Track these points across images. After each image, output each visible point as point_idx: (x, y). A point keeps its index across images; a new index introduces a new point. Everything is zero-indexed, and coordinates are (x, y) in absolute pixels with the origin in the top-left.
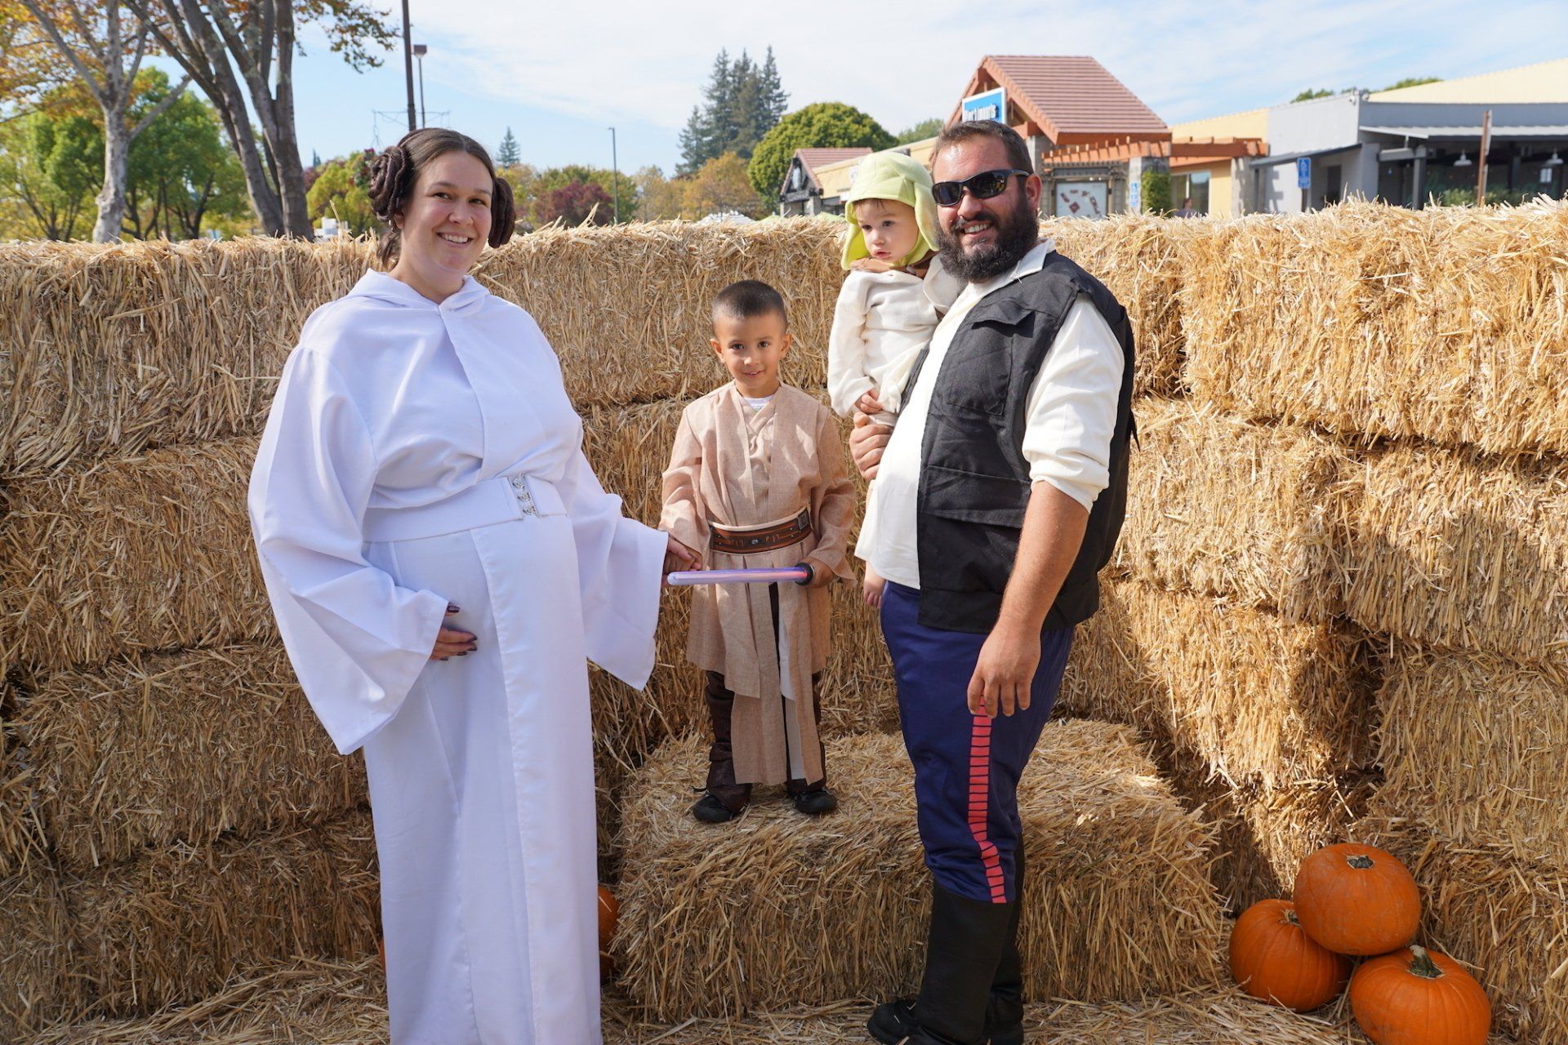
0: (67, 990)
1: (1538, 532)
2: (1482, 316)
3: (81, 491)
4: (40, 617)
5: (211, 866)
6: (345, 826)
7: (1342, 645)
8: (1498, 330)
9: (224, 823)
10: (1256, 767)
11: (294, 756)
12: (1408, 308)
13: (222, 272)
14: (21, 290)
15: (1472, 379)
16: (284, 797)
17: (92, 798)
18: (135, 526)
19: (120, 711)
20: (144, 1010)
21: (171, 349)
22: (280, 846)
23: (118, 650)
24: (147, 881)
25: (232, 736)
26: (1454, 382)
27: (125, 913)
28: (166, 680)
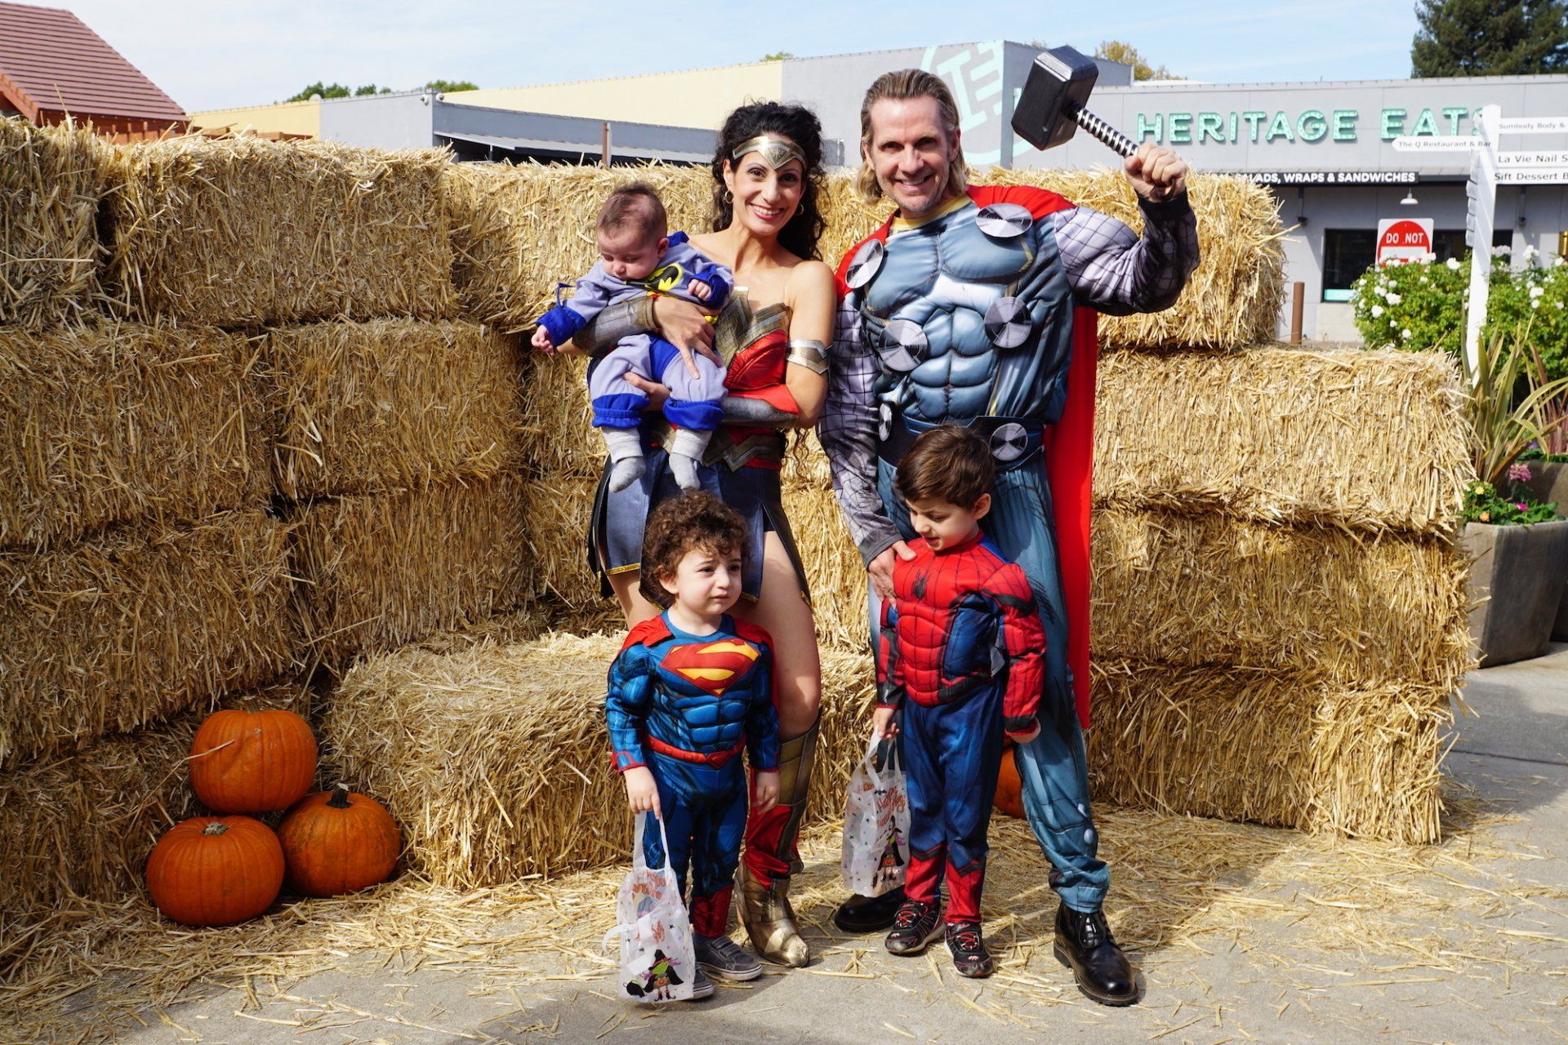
9: (4, 748)
11: (63, 674)
22: (39, 779)
25: (11, 651)
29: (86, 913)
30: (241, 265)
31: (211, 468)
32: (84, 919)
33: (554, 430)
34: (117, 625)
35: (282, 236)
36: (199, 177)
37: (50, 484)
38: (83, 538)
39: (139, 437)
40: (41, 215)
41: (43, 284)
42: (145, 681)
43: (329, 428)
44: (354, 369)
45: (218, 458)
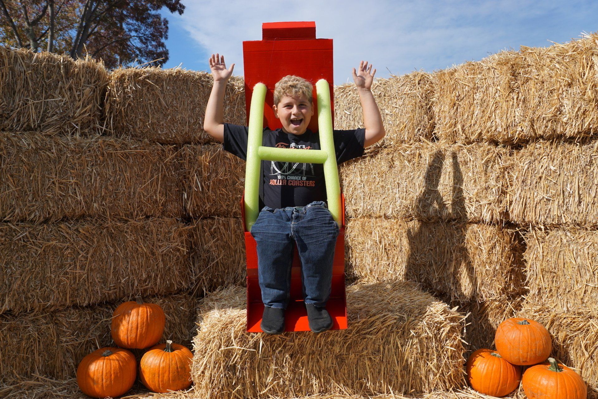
1: (592, 168)
2: (564, 80)
6: (65, 314)
7: (508, 233)
8: (570, 85)
11: (44, 277)
13: (33, 61)
15: (561, 106)
16: (37, 296)
21: (6, 90)
22: (33, 321)
26: (553, 108)
29: (41, 383)
31: (140, 198)
32: (41, 386)
34: (77, 258)
35: (194, 108)
36: (147, 80)
37: (46, 196)
38: (62, 220)
39: (98, 181)
40: (63, 90)
41: (61, 118)
42: (93, 284)
43: (209, 187)
44: (225, 163)
45: (146, 194)
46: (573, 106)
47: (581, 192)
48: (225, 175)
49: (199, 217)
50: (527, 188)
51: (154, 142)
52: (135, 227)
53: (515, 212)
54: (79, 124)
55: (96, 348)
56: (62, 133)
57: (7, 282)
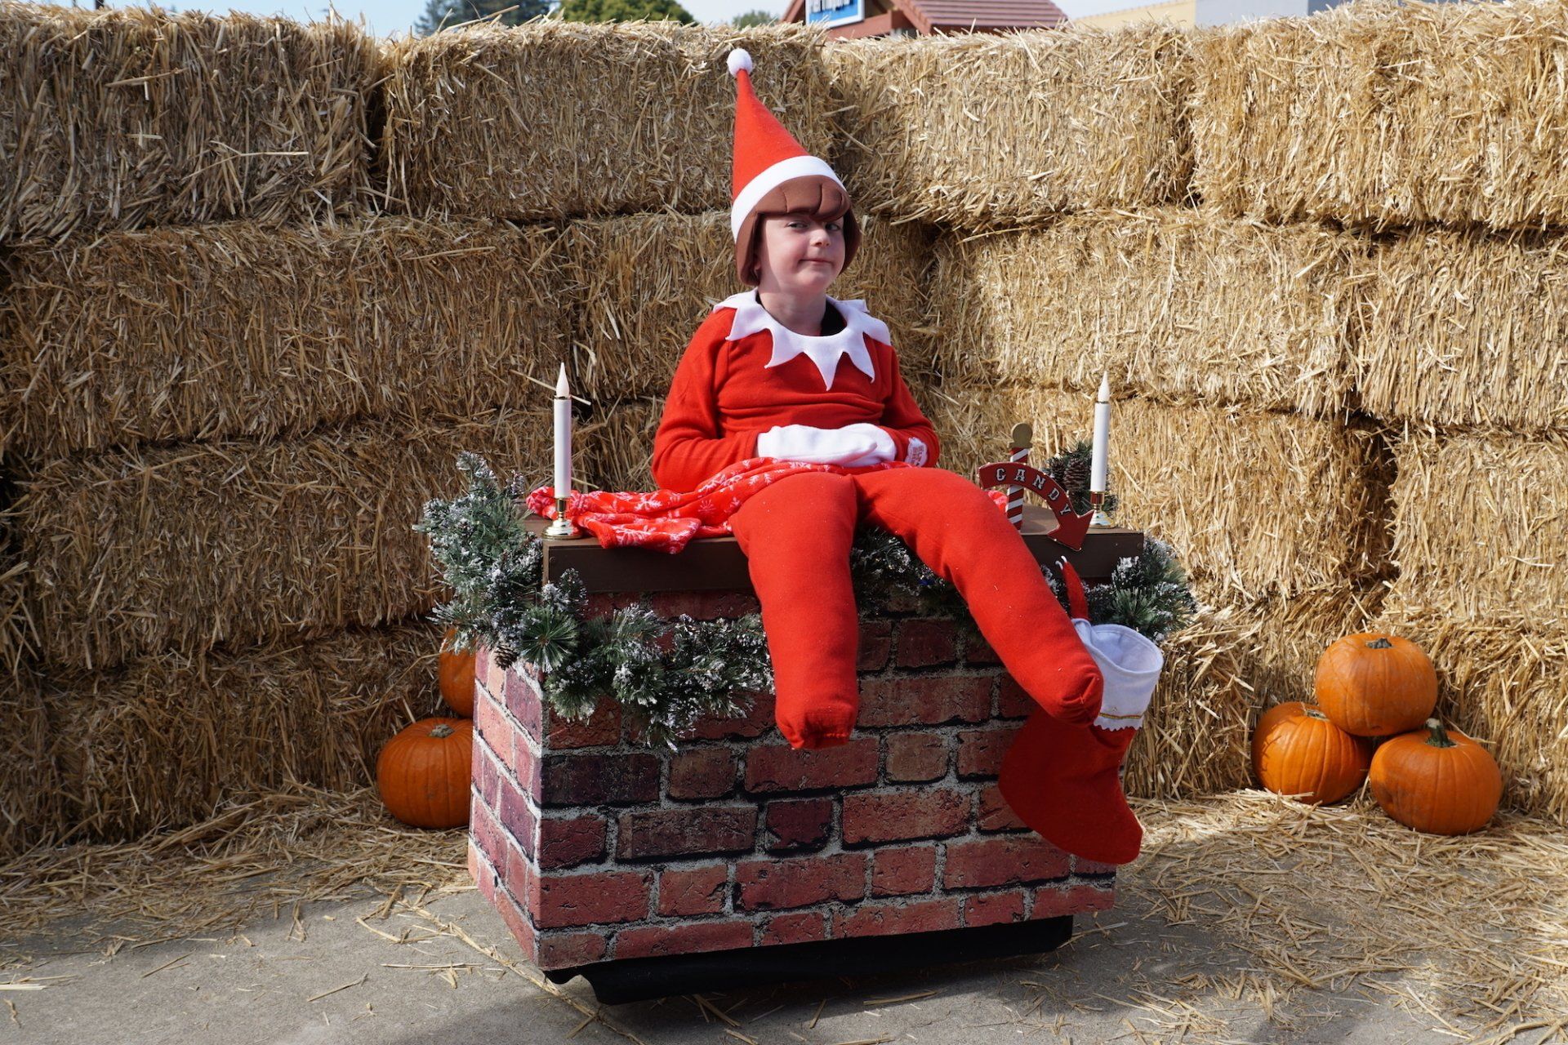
0: (50, 811)
1: (1542, 304)
2: (1491, 98)
3: (84, 264)
4: (40, 396)
5: (203, 679)
6: (333, 647)
7: (1356, 440)
8: (1504, 111)
9: (218, 632)
10: (1271, 576)
11: (288, 564)
12: (1420, 95)
13: (218, 44)
14: (25, 48)
15: (1482, 158)
16: (277, 608)
17: (88, 596)
18: (137, 305)
19: (117, 504)
20: (134, 831)
21: (168, 124)
22: (269, 665)
23: (115, 439)
24: (141, 689)
25: (228, 538)
26: (1465, 162)
27: (119, 722)
28: (162, 472)
29: (303, 799)
30: (534, 155)
31: (481, 363)
32: (301, 804)
33: (951, 332)
34: (355, 518)
35: (590, 124)
36: (479, 65)
37: (278, 376)
38: (317, 431)
39: (388, 331)
40: (289, 109)
41: (290, 179)
42: (391, 576)
43: (635, 325)
44: (670, 263)
45: (492, 354)
46: (1508, 164)
47: (1515, 356)
48: (672, 292)
49: (613, 400)
50: (1403, 338)
51: (500, 220)
52: (473, 436)
53: (1375, 394)
54: (330, 191)
55: (405, 720)
56: (294, 219)
57: (216, 581)
